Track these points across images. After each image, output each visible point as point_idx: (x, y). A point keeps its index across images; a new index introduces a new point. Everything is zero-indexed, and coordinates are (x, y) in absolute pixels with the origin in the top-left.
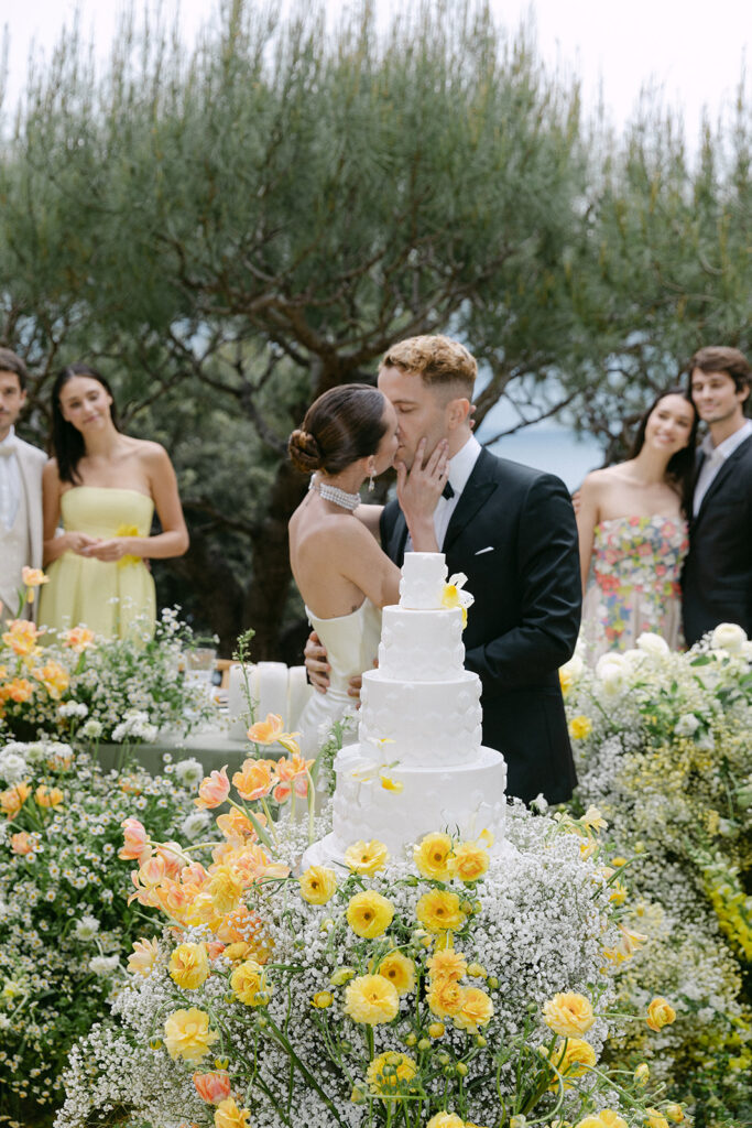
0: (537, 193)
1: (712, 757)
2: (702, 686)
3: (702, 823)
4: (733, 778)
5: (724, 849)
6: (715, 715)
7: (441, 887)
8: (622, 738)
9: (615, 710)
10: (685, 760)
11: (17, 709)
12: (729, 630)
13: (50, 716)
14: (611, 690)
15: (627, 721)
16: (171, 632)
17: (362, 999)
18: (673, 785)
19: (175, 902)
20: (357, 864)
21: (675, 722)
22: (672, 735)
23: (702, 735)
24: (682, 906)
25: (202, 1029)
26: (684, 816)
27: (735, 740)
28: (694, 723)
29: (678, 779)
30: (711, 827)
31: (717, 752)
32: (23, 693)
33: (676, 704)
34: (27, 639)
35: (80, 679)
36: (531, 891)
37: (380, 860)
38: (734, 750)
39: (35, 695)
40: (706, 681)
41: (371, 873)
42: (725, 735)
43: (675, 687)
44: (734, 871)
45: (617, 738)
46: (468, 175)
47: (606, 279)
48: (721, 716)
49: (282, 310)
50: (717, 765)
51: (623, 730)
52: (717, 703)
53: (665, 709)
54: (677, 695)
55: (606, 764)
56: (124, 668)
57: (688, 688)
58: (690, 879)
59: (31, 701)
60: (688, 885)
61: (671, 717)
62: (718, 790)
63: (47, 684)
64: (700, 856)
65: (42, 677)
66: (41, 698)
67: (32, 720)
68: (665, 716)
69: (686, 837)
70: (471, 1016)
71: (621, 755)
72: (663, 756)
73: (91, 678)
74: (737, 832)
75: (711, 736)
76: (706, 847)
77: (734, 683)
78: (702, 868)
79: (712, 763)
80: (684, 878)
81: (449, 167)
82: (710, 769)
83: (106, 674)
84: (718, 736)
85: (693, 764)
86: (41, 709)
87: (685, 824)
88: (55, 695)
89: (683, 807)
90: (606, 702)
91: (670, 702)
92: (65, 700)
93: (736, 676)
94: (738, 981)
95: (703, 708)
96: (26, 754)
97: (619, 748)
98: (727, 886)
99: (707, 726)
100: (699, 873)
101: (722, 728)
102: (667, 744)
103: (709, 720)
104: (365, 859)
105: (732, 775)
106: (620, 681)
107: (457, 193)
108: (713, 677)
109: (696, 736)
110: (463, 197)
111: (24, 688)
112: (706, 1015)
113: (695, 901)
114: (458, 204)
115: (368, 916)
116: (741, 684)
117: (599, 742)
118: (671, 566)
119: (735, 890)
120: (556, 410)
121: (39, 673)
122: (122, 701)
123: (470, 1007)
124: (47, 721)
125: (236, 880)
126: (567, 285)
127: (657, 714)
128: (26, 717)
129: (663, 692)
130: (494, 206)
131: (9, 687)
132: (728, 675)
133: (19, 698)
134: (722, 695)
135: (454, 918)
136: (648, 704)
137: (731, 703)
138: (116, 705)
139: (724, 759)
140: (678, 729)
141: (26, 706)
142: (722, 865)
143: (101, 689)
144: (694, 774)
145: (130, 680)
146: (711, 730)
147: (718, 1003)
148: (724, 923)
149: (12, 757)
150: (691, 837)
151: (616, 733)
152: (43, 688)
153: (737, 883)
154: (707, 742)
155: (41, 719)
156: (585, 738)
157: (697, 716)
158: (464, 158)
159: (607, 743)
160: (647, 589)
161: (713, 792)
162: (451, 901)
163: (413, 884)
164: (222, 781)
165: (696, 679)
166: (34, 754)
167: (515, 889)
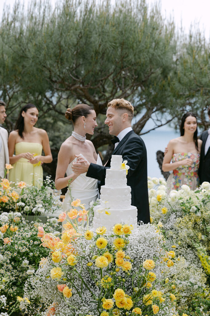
0: (159, 56)
2: (198, 199)
3: (197, 236)
4: (206, 224)
5: (203, 244)
7: (120, 237)
8: (176, 213)
9: (174, 206)
10: (193, 219)
11: (4, 205)
12: (206, 183)
13: (13, 207)
14: (173, 200)
15: (177, 209)
16: (48, 183)
17: (99, 261)
18: (189, 226)
19: (52, 245)
20: (99, 232)
21: (190, 208)
22: (189, 212)
23: (197, 212)
24: (191, 259)
25: (60, 272)
26: (192, 234)
27: (206, 213)
28: (195, 209)
29: (190, 224)
30: (199, 237)
31: (202, 217)
32: (6, 200)
33: (191, 203)
34: (7, 184)
35: (22, 197)
36: (142, 239)
37: (105, 231)
38: (206, 216)
39: (9, 201)
40: (199, 197)
41: (102, 234)
42: (204, 213)
43: (190, 199)
44: (205, 249)
45: (175, 214)
46: (137, 50)
47: (180, 82)
48: (203, 207)
49: (81, 89)
50: (201, 220)
51: (176, 211)
52: (202, 203)
53: (188, 205)
54: (191, 201)
55: (171, 221)
56: (35, 194)
57: (194, 199)
58: (194, 252)
59: (8, 202)
60: (193, 254)
61: (189, 207)
62: (202, 228)
63: (13, 197)
64: (196, 245)
65: (11, 196)
66: (11, 201)
67: (8, 208)
68: (187, 207)
69: (193, 241)
70: (126, 268)
71: (176, 218)
72: (186, 218)
73: (25, 196)
74: (206, 239)
75: (200, 212)
76: (198, 243)
77: (207, 198)
79: (200, 220)
80: (192, 252)
81: (132, 47)
82: (200, 222)
83: (29, 195)
84: (202, 212)
85: (195, 221)
86: (11, 205)
87: (193, 237)
88: (15, 201)
89: (192, 232)
90: (173, 203)
91: (189, 203)
92: (18, 202)
93: (207, 196)
94: (206, 279)
95: (198, 205)
96: (8, 215)
97: (175, 216)
98: (203, 253)
99: (199, 209)
100: (197, 250)
101: (203, 210)
102: (188, 215)
103: (200, 208)
104: (101, 231)
105: (205, 223)
106: (176, 198)
107: (135, 55)
108: (201, 196)
109: (196, 212)
110: (137, 57)
111: (6, 198)
112: (196, 287)
113: (195, 258)
114: (135, 59)
115: (101, 244)
117: (170, 215)
118: (193, 167)
119: (205, 254)
121: (10, 195)
122: (34, 203)
123: (126, 266)
124: (12, 208)
125: (68, 236)
126: (169, 84)
127: (185, 206)
128: (6, 207)
129: (187, 200)
130: (146, 59)
131: (2, 198)
132: (205, 195)
133: (5, 201)
134: (203, 201)
136: (182, 203)
137: (206, 203)
138: (33, 204)
139: (204, 219)
140: (191, 210)
141: (7, 204)
142: (202, 247)
143: (28, 199)
144: (196, 223)
145: (36, 197)
146: (200, 211)
147: (199, 284)
148: (203, 264)
149: (4, 216)
151: (174, 212)
152: (12, 199)
153: (206, 253)
154: (199, 214)
155: (11, 208)
156: (166, 213)
157: (196, 207)
158: (137, 45)
159: (172, 215)
160: (186, 174)
161: (200, 228)
162: (122, 240)
163: (112, 236)
164: (64, 214)
165: (196, 197)
166: (10, 215)
167: (138, 239)
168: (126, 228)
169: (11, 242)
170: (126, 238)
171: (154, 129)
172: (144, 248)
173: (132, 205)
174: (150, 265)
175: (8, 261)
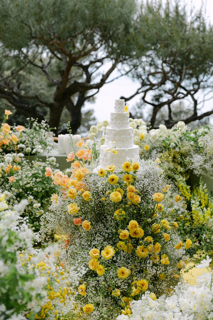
0: (126, 14)
1: (178, 153)
2: (175, 136)
3: (176, 169)
4: (183, 158)
5: (182, 175)
6: (179, 143)
7: (128, 173)
8: (157, 150)
9: (155, 143)
10: (172, 154)
11: (5, 147)
12: (181, 123)
13: (13, 149)
14: (154, 138)
15: (158, 145)
16: (44, 126)
17: (114, 196)
18: (169, 160)
19: (63, 182)
20: (109, 169)
21: (169, 145)
22: (169, 148)
23: (176, 148)
24: (172, 189)
25: (76, 207)
26: (172, 167)
27: (183, 149)
28: (174, 145)
29: (170, 158)
30: (179, 169)
31: (179, 152)
32: (7, 142)
33: (170, 141)
34: (8, 128)
35: (21, 139)
36: (147, 174)
37: (114, 169)
38: (183, 151)
39: (10, 143)
40: (176, 135)
41: (112, 171)
42: (181, 148)
43: (169, 136)
44: (184, 179)
45: (155, 150)
46: (108, 9)
47: (144, 37)
48: (180, 143)
49: (58, 44)
50: (180, 155)
51: (157, 148)
52: (179, 140)
53: (167, 142)
54: (170, 138)
55: (153, 156)
56: (32, 136)
57: (172, 137)
58: (174, 183)
59: (9, 145)
60: (174, 184)
61: (168, 144)
63: (13, 140)
64: (176, 177)
65: (11, 139)
66: (11, 143)
67: (9, 150)
68: (167, 143)
69: (173, 172)
70: (136, 201)
71: (157, 154)
72: (166, 153)
73: (24, 139)
74: (184, 171)
75: (178, 148)
76: (178, 175)
77: (183, 136)
78: (177, 180)
79: (178, 155)
80: (172, 183)
81: (104, 7)
82: (178, 156)
83: (27, 138)
84: (179, 148)
85: (174, 155)
86: (11, 147)
87: (173, 169)
88: (15, 143)
89: (172, 165)
90: (153, 141)
91: (168, 140)
92: (18, 144)
93: (183, 134)
94: (186, 206)
95: (176, 142)
96: (12, 156)
97: (156, 152)
98: (183, 183)
100: (176, 181)
101: (180, 146)
102: (168, 150)
103: (178, 144)
104: (110, 168)
106: (156, 136)
107: (106, 14)
108: (178, 134)
109: (174, 148)
110: (108, 14)
111: (7, 141)
112: (179, 212)
113: (175, 188)
114: (106, 16)
116: (185, 135)
117: (151, 151)
119: (185, 184)
120: (127, 73)
122: (32, 144)
123: (136, 199)
124: (13, 150)
125: (82, 174)
126: (133, 38)
127: (165, 143)
128: (7, 149)
129: (166, 138)
130: (115, 17)
131: (3, 141)
132: (182, 133)
133: (6, 143)
134: (180, 138)
135: (131, 180)
136: (163, 141)
137: (182, 140)
138: (30, 145)
139: (181, 153)
140: (170, 146)
141: (7, 146)
142: (182, 178)
143: (26, 141)
144: (174, 157)
145: (33, 139)
146: (178, 147)
147: (182, 210)
148: (182, 193)
149: (8, 157)
150: (174, 172)
151: (155, 149)
152: (12, 141)
153: (185, 182)
154: (177, 149)
155: (11, 149)
156: (148, 150)
157: (175, 143)
158: (107, 5)
159: (153, 151)
161: (179, 161)
162: (130, 176)
163: (122, 173)
164: (73, 154)
165: (174, 135)
166: (14, 156)
167: (144, 174)
168: (135, 165)
169: (16, 180)
170: (134, 174)
171: (117, 78)
172: (149, 182)
174: (159, 198)
175: (15, 197)
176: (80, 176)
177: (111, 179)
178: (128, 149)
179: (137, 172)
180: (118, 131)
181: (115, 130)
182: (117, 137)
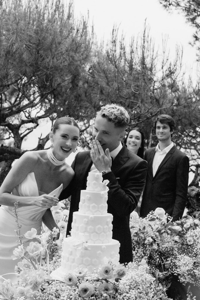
1: (156, 252)
2: (152, 228)
4: (163, 259)
5: (161, 283)
6: (157, 238)
7: (107, 282)
10: (148, 252)
12: (160, 210)
19: (6, 291)
20: (78, 275)
21: (145, 240)
22: (144, 244)
23: (154, 244)
27: (163, 246)
28: (151, 240)
29: (145, 259)
31: (158, 250)
33: (145, 234)
36: (133, 284)
37: (85, 274)
38: (163, 249)
40: (153, 226)
41: (83, 277)
42: (160, 244)
43: (144, 228)
44: (165, 289)
48: (159, 238)
50: (158, 254)
52: (157, 234)
53: (142, 235)
54: (145, 231)
57: (148, 229)
62: (158, 263)
68: (142, 237)
74: (164, 277)
75: (156, 245)
77: (163, 227)
82: (156, 257)
84: (158, 245)
85: (150, 254)
91: (143, 233)
93: (164, 225)
95: (153, 236)
98: (163, 295)
99: (155, 241)
101: (159, 242)
102: (142, 247)
103: (156, 239)
104: (80, 273)
105: (163, 258)
108: (156, 225)
109: (151, 244)
116: (165, 227)
119: (165, 296)
127: (139, 237)
129: (140, 230)
132: (161, 224)
134: (159, 231)
135: (111, 292)
136: (136, 233)
137: (162, 234)
139: (160, 252)
140: (146, 242)
142: (161, 287)
144: (151, 258)
146: (156, 242)
153: (166, 293)
154: (155, 247)
157: (152, 238)
162: (110, 286)
163: (98, 280)
164: (22, 249)
165: (150, 225)
170: (116, 283)
172: (136, 296)
173: (113, 238)
176: (37, 283)
177: (83, 289)
178: (105, 246)
179: (121, 279)
180: (91, 218)
181: (87, 217)
182: (90, 227)
